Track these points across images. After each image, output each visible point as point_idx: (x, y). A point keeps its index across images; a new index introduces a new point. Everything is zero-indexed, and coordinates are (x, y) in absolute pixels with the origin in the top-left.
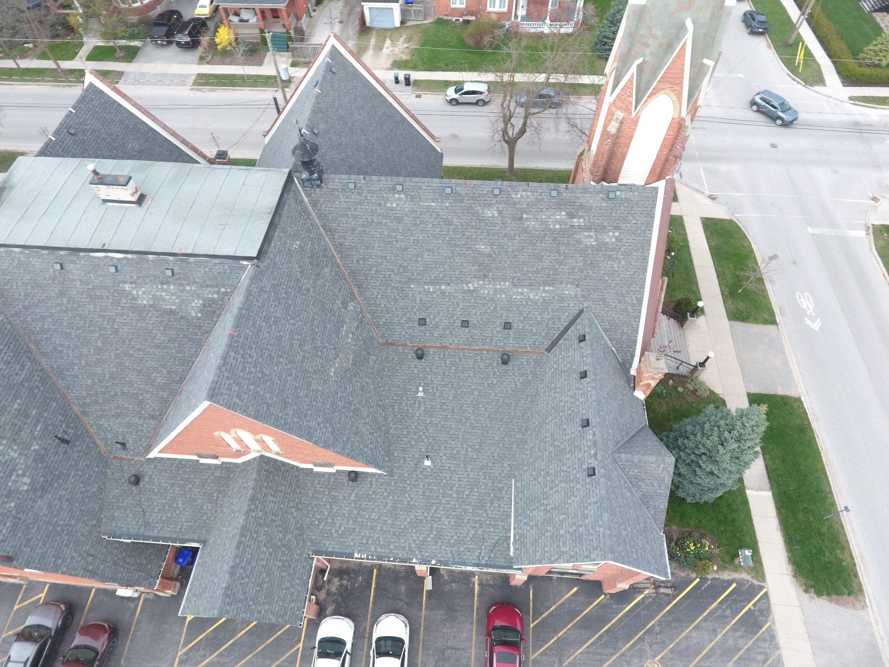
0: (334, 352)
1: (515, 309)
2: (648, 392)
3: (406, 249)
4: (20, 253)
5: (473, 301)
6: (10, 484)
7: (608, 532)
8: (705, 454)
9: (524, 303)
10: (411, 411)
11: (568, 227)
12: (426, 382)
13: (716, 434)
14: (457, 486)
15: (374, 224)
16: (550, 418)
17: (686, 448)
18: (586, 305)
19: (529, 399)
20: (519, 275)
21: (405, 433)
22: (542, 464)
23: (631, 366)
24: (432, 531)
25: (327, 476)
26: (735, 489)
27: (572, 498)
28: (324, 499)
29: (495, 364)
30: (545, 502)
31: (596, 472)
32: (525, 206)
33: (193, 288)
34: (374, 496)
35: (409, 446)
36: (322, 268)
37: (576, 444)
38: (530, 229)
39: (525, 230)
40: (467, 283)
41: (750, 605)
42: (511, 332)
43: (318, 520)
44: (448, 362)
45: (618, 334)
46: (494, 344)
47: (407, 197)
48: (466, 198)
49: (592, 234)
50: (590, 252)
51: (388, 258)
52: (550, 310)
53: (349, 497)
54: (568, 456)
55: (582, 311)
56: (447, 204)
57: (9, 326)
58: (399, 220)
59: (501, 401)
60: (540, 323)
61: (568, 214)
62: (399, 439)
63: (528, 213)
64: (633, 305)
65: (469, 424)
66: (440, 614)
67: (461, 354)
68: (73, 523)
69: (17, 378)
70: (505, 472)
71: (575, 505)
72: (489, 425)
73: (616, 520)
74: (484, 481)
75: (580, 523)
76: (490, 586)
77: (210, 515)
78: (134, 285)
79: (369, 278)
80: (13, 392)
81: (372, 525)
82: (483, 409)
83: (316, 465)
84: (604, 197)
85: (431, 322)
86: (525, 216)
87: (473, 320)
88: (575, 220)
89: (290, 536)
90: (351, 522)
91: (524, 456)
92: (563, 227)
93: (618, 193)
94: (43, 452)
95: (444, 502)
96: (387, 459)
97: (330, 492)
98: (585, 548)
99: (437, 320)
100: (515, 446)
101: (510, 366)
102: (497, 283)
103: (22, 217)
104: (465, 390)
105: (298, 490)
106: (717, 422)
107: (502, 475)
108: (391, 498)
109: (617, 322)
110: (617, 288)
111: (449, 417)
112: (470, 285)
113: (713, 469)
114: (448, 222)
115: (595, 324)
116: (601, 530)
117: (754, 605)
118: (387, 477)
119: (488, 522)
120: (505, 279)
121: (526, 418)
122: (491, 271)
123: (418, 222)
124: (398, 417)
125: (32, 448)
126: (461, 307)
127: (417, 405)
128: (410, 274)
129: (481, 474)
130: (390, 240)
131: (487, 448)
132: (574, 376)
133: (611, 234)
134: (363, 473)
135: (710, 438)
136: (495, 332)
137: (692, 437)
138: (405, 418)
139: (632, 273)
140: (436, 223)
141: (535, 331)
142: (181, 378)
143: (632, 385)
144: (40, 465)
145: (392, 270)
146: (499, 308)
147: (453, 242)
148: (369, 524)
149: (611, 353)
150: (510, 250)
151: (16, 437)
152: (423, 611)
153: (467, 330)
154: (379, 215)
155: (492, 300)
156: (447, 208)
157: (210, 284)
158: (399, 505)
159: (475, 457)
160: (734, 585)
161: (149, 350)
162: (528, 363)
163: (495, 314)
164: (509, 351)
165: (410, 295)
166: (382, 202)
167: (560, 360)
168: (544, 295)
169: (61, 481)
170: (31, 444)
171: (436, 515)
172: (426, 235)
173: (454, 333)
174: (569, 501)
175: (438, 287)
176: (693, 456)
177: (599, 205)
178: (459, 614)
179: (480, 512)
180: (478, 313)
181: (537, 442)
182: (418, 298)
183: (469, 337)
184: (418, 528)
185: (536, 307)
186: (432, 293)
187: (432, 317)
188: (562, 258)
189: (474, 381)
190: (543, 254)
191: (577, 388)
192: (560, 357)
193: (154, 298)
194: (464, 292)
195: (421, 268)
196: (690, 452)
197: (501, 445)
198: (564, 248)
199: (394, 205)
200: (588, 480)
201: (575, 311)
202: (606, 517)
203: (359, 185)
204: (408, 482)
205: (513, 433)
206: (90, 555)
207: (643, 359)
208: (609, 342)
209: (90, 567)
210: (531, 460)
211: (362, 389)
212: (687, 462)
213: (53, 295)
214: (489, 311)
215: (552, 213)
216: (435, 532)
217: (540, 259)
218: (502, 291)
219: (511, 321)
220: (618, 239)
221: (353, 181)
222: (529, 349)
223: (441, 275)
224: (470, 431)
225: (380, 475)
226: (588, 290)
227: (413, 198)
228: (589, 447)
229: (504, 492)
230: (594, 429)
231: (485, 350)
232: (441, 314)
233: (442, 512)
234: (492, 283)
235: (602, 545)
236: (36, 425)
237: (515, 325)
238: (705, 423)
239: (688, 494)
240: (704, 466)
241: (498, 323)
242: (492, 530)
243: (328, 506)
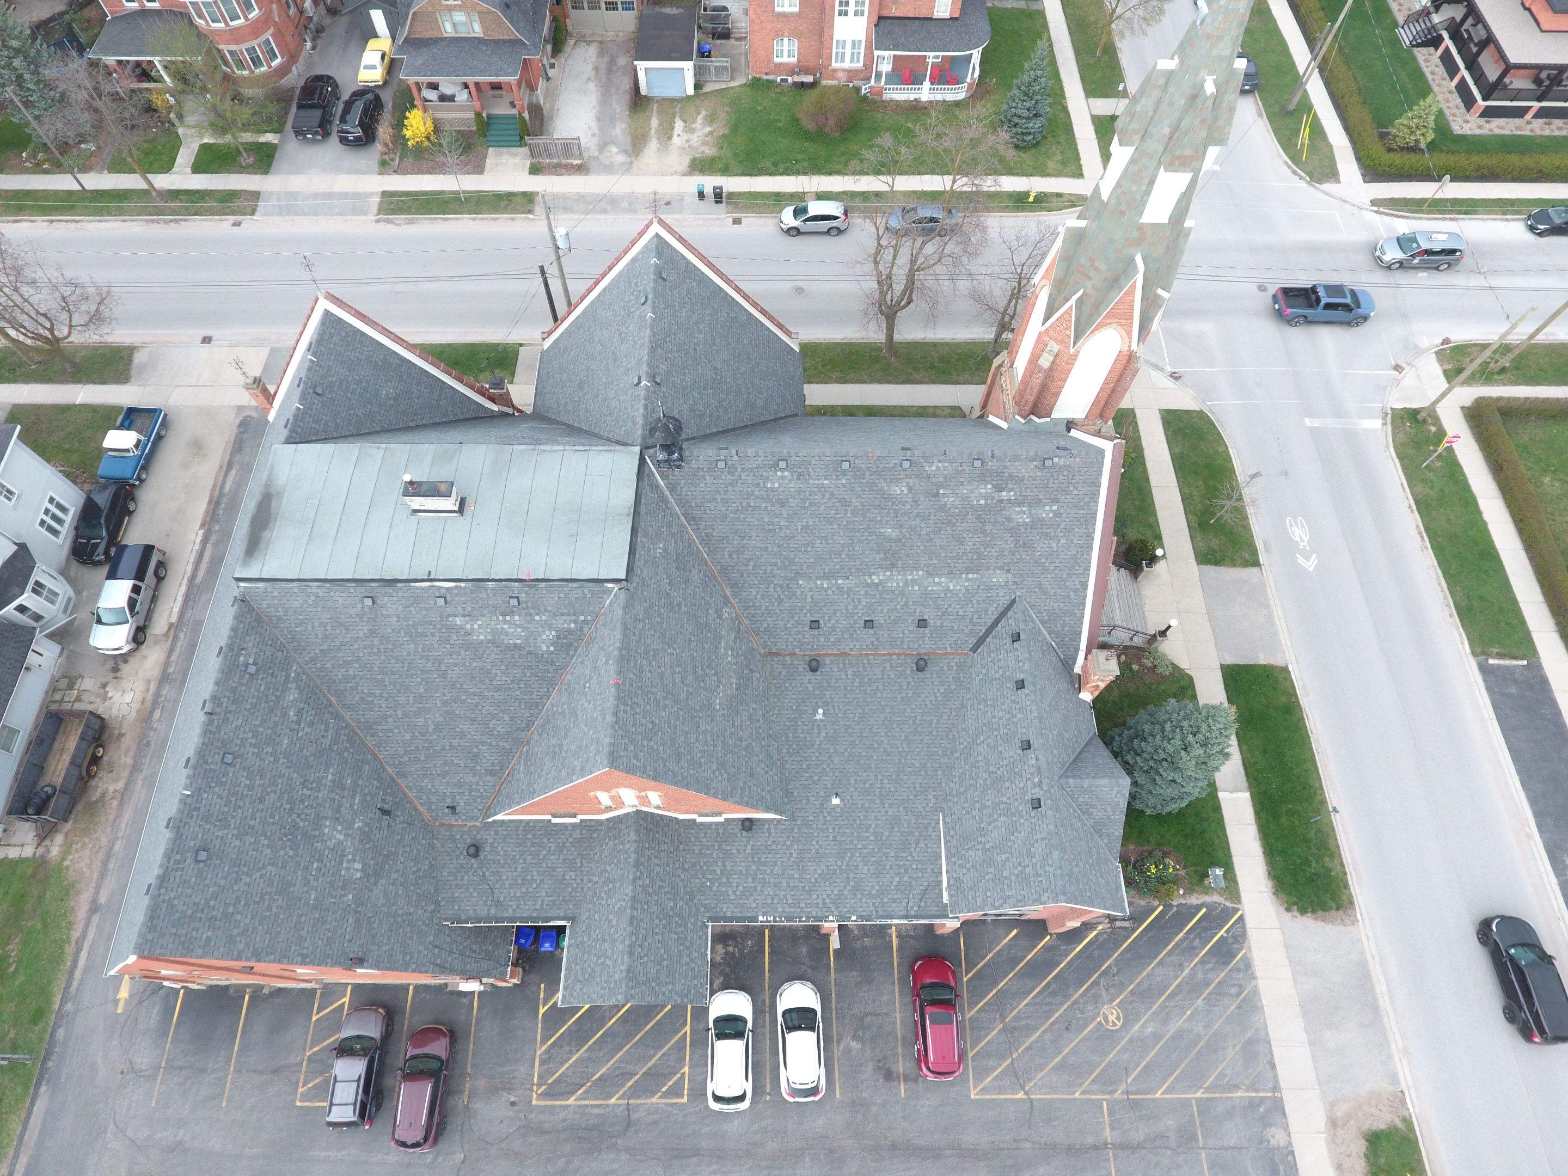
0: (715, 678)
1: (931, 603)
2: (1097, 693)
3: (792, 537)
4: (318, 587)
5: (878, 596)
6: (343, 873)
7: (1059, 872)
8: (1166, 760)
9: (942, 595)
10: (809, 739)
11: (995, 501)
12: (824, 700)
13: (1178, 737)
14: (873, 826)
15: (750, 509)
16: (982, 738)
17: (1143, 752)
18: (1018, 594)
19: (954, 714)
20: (935, 561)
21: (804, 766)
22: (976, 794)
23: (1075, 662)
24: (848, 882)
25: (714, 827)
26: (1204, 796)
27: (1016, 834)
28: (714, 855)
29: (908, 672)
30: (983, 840)
31: (1042, 804)
32: (941, 479)
33: (544, 618)
34: (774, 847)
35: (810, 782)
36: (690, 571)
37: (1016, 770)
38: (948, 506)
39: (942, 508)
40: (870, 575)
41: (1222, 932)
42: (927, 631)
43: (710, 880)
44: (850, 673)
45: (1058, 625)
46: (905, 646)
47: (792, 475)
48: (868, 473)
49: (1024, 509)
50: (1023, 530)
51: (770, 549)
52: (974, 602)
53: (744, 850)
54: (1007, 784)
55: (1013, 602)
56: (844, 481)
57: (304, 677)
58: (783, 504)
59: (919, 718)
60: (963, 618)
61: (994, 486)
62: (798, 775)
63: (945, 488)
64: (1076, 591)
65: (882, 750)
66: (854, 975)
67: (865, 661)
68: (412, 910)
69: (324, 741)
70: (930, 805)
71: (1020, 842)
72: (906, 749)
73: (1066, 857)
74: (906, 818)
75: (1027, 862)
76: (910, 936)
77: (575, 886)
78: (467, 618)
79: (745, 575)
80: (324, 759)
81: (776, 881)
82: (898, 730)
83: (701, 815)
84: (1039, 464)
85: (825, 624)
86: (941, 491)
87: (879, 619)
88: (1004, 493)
89: (681, 903)
90: (750, 880)
91: (951, 785)
92: (989, 502)
93: (1056, 460)
94: (367, 829)
95: (859, 846)
96: (786, 801)
97: (720, 846)
98: (1033, 891)
99: (833, 622)
100: (940, 772)
101: (927, 674)
102: (908, 573)
103: (310, 539)
104: (874, 708)
105: (681, 847)
106: (1179, 721)
107: (927, 809)
108: (796, 847)
109: (1057, 611)
110: (1057, 571)
111: (857, 742)
112: (874, 577)
113: (1176, 777)
114: (843, 502)
115: (1031, 617)
116: (1051, 869)
117: (1227, 931)
118: (788, 823)
119: (914, 866)
120: (917, 568)
121: (951, 737)
122: (900, 558)
123: (807, 504)
124: (794, 746)
125: (356, 826)
126: (864, 604)
127: (816, 731)
128: (798, 568)
129: (902, 809)
130: (771, 527)
131: (906, 778)
132: (1009, 685)
133: (1047, 508)
134: (758, 820)
135: (1172, 741)
136: (906, 632)
137: (1150, 739)
138: (803, 747)
139: (1074, 552)
140: (830, 504)
141: (956, 628)
142: (527, 724)
143: (1077, 686)
144: (367, 846)
145: (775, 564)
146: (911, 603)
147: (851, 526)
148: (772, 880)
149: (1051, 650)
150: (924, 532)
151: (338, 816)
152: (833, 975)
153: (871, 631)
154: (757, 497)
155: (902, 594)
156: (844, 485)
157: (566, 611)
158: (806, 855)
159: (892, 789)
160: (1204, 910)
161: (486, 693)
162: (950, 668)
163: (906, 610)
164: (925, 654)
165: (799, 593)
166: (761, 482)
167: (990, 664)
168: (966, 584)
169: (391, 862)
170: (353, 821)
171: (851, 863)
172: (817, 520)
173: (855, 636)
174: (1012, 838)
175: (834, 582)
176: (1151, 763)
177: (1032, 474)
178: (876, 974)
179: (904, 855)
180: (885, 611)
181: (967, 767)
182: (809, 596)
183: (873, 639)
184: (831, 881)
185: (957, 599)
186: (826, 590)
187: (826, 618)
188: (988, 539)
189: (884, 695)
190: (965, 535)
191: (1014, 702)
192: (989, 659)
193: (494, 632)
194: (867, 585)
195: (812, 560)
196: (1148, 757)
197: (923, 773)
198: (991, 527)
199: (776, 485)
200: (1033, 814)
201: (1005, 602)
202: (1056, 855)
203: (730, 463)
204: (814, 826)
205: (936, 757)
206: (436, 947)
207: (1089, 657)
208: (1048, 636)
209: (439, 961)
210: (962, 790)
211: (750, 718)
212: (1145, 769)
213: (361, 635)
214: (899, 607)
215: (975, 486)
216: (852, 884)
217: (961, 542)
218: (914, 582)
219: (926, 617)
220: (1057, 514)
221: (723, 458)
222: (949, 650)
223: (837, 567)
224: (884, 757)
225: (779, 821)
226: (1021, 576)
227: (800, 475)
228: (1032, 774)
229: (930, 829)
230: (1037, 753)
231: (895, 654)
232: (838, 614)
233: (859, 859)
234: (902, 573)
235: (1053, 887)
236: (353, 797)
237: (931, 622)
238: (1165, 722)
239: (1147, 806)
240: (1164, 774)
241: (910, 621)
242: (920, 875)
243: (720, 864)
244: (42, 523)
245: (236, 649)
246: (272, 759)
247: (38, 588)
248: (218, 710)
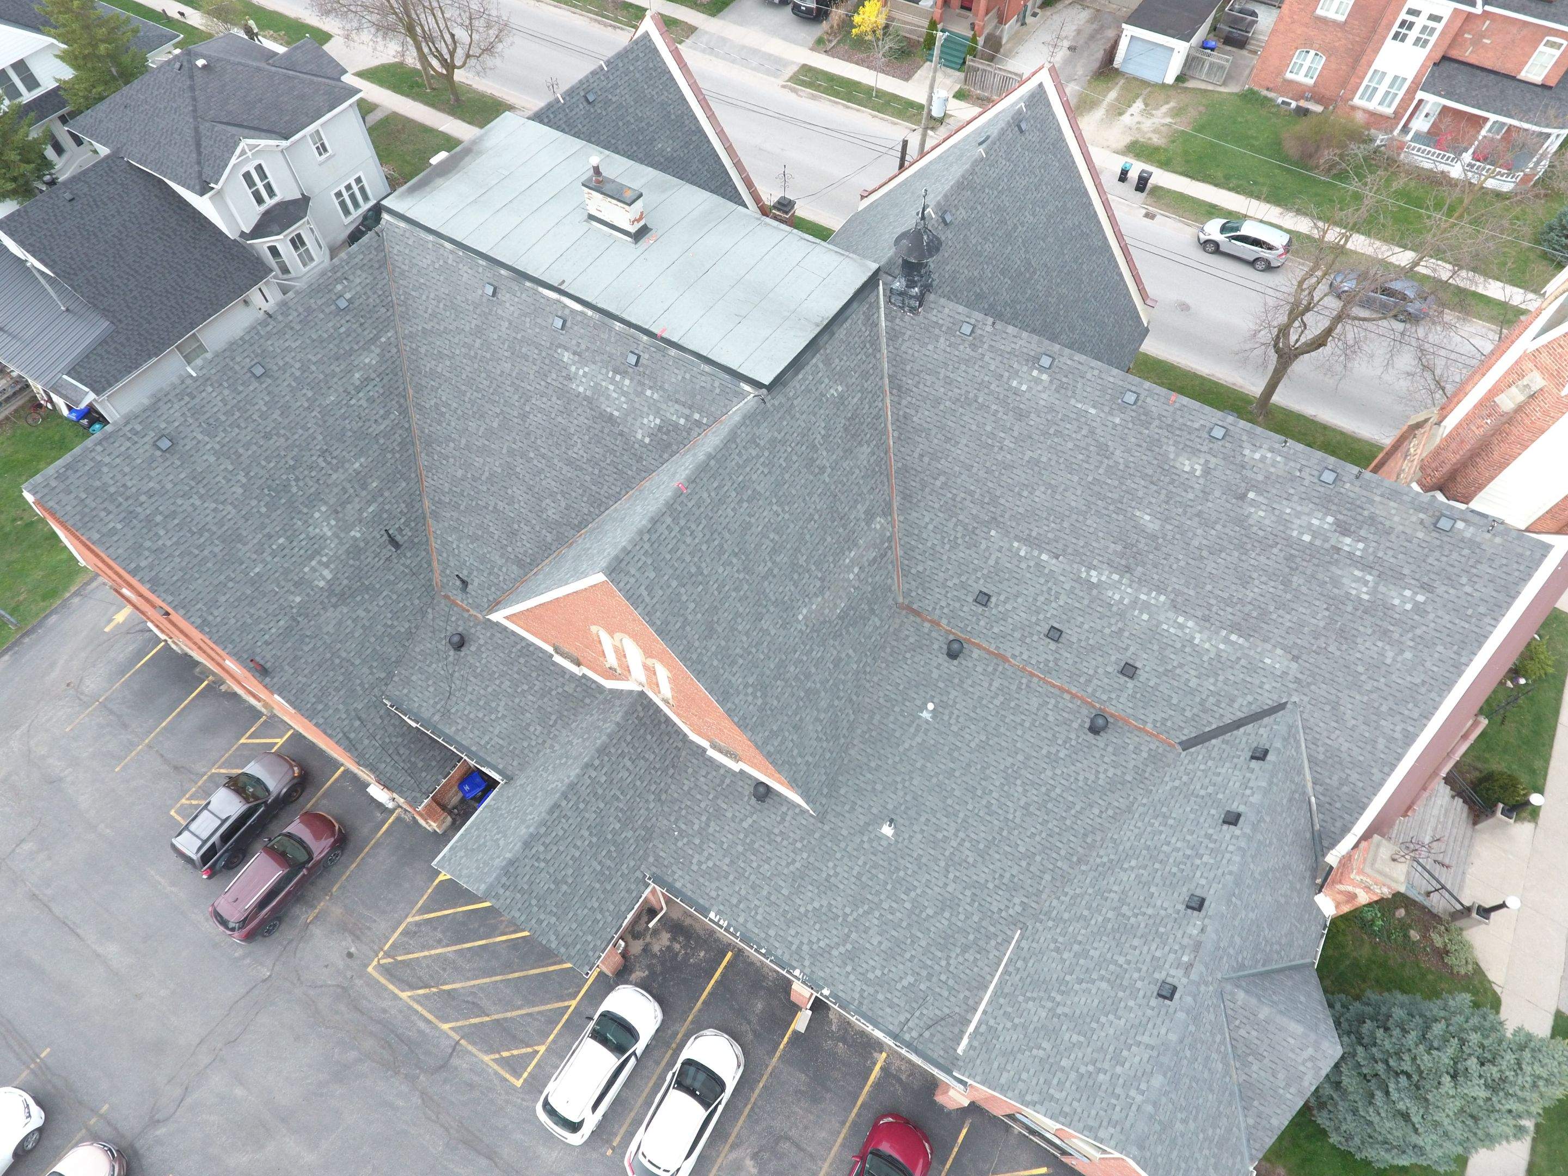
0: (818, 584)
1: (1156, 647)
2: (1346, 909)
3: (1010, 467)
4: (452, 252)
5: (1086, 602)
6: (306, 569)
7: (1149, 1108)
8: (1409, 1076)
9: (1178, 645)
10: (897, 734)
11: (1327, 546)
12: (945, 699)
13: (1450, 1051)
14: (919, 891)
15: (975, 405)
16: (1133, 863)
17: (1375, 1044)
18: (1295, 698)
19: (1110, 812)
20: (1192, 593)
21: (873, 764)
22: (1083, 931)
23: (1333, 845)
24: (845, 942)
25: (722, 771)
26: (1441, 1170)
27: (1111, 1017)
28: (703, 805)
29: (1075, 725)
30: (1059, 998)
31: (1177, 996)
32: (1260, 478)
33: (656, 396)
34: (779, 839)
35: (869, 788)
36: (860, 444)
37: (1162, 930)
38: (1251, 521)
39: (1241, 521)
40: (1090, 567)
42: (1130, 684)
43: (681, 831)
44: (996, 684)
45: (1335, 778)
46: (1090, 690)
47: (1051, 382)
48: (1157, 423)
49: (1369, 578)
50: (1349, 609)
51: (975, 470)
52: (1221, 678)
53: (742, 820)
54: (1136, 942)
55: (1281, 706)
56: (1117, 421)
57: (394, 350)
58: (1021, 415)
59: (1058, 791)
60: (1193, 692)
61: (1338, 523)
62: (858, 770)
63: (1259, 492)
64: (1391, 740)
65: (984, 802)
66: (799, 1079)
67: (1024, 681)
68: (357, 662)
69: (374, 426)
70: (1011, 911)
71: (1111, 1031)
72: (1017, 820)
73: (1173, 1096)
74: (968, 907)
75: (1106, 1066)
76: (899, 1080)
77: (533, 743)
78: (577, 358)
79: (927, 490)
80: (362, 444)
81: (758, 882)
82: (1020, 789)
83: (714, 746)
84: (1428, 521)
85: (997, 605)
86: (1251, 495)
87: (1071, 634)
88: (1348, 540)
89: (630, 834)
90: (727, 860)
91: (1055, 903)
92: (1318, 542)
93: (1460, 525)
94: (362, 545)
95: (885, 905)
96: (825, 791)
97: (716, 797)
98: (1093, 1112)
99: (1009, 607)
100: (1047, 877)
101: (1100, 741)
102: (1145, 590)
103: (475, 201)
104: (1004, 744)
105: (671, 771)
106: (1463, 1030)
107: (1003, 914)
108: (805, 855)
109: (1344, 756)
110: (1374, 696)
111: (957, 774)
112: (1093, 573)
113: (1413, 1111)
114: (1104, 450)
115: (1297, 742)
116: (1139, 1098)
118: (812, 820)
119: (943, 977)
120: (1160, 590)
121: (1089, 840)
122: (1144, 564)
123: (1052, 431)
124: (874, 734)
125: (352, 533)
126: (1061, 603)
127: (912, 730)
128: (999, 512)
129: (968, 893)
130: (990, 441)
131: (997, 856)
132: (1213, 812)
133: (1408, 593)
134: (779, 795)
135: (1434, 1052)
136: (1100, 671)
137: (1396, 1032)
138: (885, 741)
139: (1418, 681)
140: (1083, 444)
141: (1174, 701)
142: (580, 523)
143: (1319, 881)
144: (351, 562)
145: (971, 493)
146: (1126, 634)
147: (1096, 488)
148: (753, 877)
149: (1305, 806)
150: (1196, 543)
151: (339, 509)
152: (775, 1060)
153: (1053, 646)
154: (991, 393)
155: (1121, 615)
156: (1115, 426)
157: (683, 399)
158: (811, 873)
159: (971, 860)
161: (556, 461)
162: (1137, 750)
163: (1115, 641)
164: (1112, 715)
165: (983, 546)
166: (1006, 374)
167: (1199, 773)
168: (1222, 646)
169: (367, 597)
170: (353, 526)
171: (862, 920)
172: (1055, 457)
173: (1028, 640)
174: (1103, 1019)
175: (1036, 553)
176: (1380, 1067)
177: (1408, 531)
178: (828, 1096)
179: (939, 954)
180: (1086, 627)
181: (1090, 891)
182: (993, 557)
183: (1051, 658)
184: (825, 926)
185: (1197, 661)
186: (1021, 559)
187: (1002, 598)
188: (1289, 596)
189: (1027, 736)
190: (1255, 575)
191: (1209, 837)
192: (1202, 767)
193: (597, 388)
194: (1078, 580)
195: (1021, 510)
196: (1378, 1055)
197: (1024, 864)
198: (1301, 581)
199: (1024, 388)
200: (1154, 1002)
201: (1268, 701)
202: (1158, 1081)
203: (979, 332)
204: (843, 845)
205: (1054, 855)
206: (359, 719)
207: (1364, 844)
208: (1310, 785)
209: (352, 736)
210: (1066, 916)
211: (837, 662)
212: (1365, 1071)
213: (467, 329)
214: (1107, 631)
215: (1307, 510)
216: (849, 947)
217: (1245, 582)
218: (1146, 606)
219: (1138, 665)
220: (1418, 609)
221: (973, 321)
222: (1149, 727)
223: (1050, 535)
224: (981, 814)
225: (803, 811)
226: (1313, 675)
227: (1062, 386)
228: (1183, 947)
229: (993, 943)
230: (1207, 921)
231: (1068, 692)
232: (1020, 600)
233: (876, 922)
234: (1135, 585)
235: (1128, 1124)
236: (369, 503)
237: (1142, 675)
238: (1436, 1020)
239: (1337, 1129)
240: (1394, 1095)
241: (1113, 658)
242: (946, 994)
243: (704, 818)
244: (339, 195)
245: (339, 274)
246: (306, 405)
247: (298, 242)
248: (280, 318)
